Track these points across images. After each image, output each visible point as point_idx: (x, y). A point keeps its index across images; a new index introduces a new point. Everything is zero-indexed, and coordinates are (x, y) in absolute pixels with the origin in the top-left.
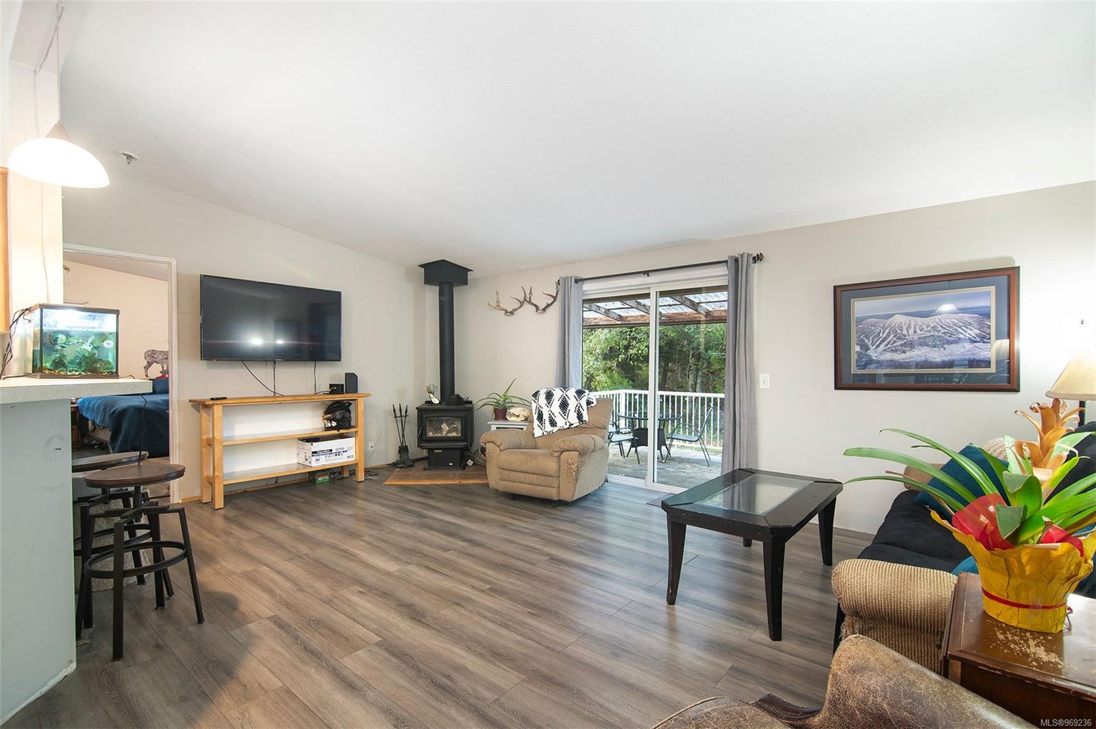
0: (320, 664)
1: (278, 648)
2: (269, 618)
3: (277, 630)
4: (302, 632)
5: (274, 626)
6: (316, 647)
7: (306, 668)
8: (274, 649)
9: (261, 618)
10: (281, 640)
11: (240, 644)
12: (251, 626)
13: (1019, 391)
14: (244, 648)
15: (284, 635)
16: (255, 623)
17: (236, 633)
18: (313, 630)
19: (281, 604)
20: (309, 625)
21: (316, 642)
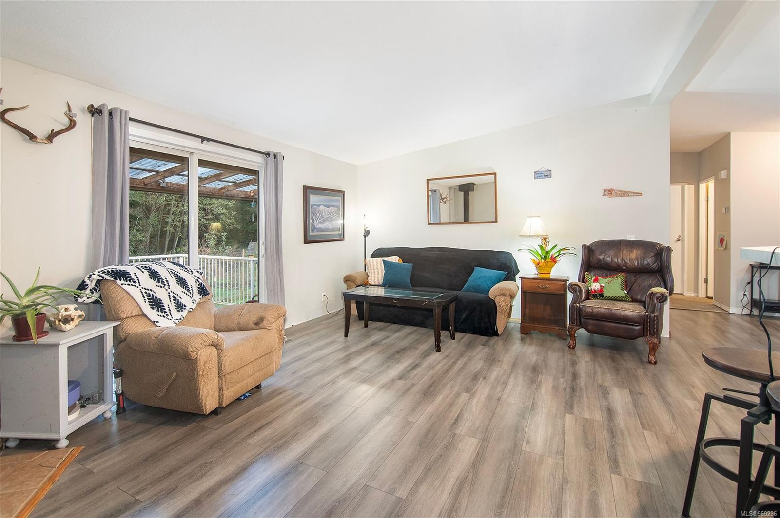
0: (614, 426)
1: (631, 449)
2: (619, 474)
3: (620, 460)
4: (605, 447)
5: (621, 465)
6: (606, 434)
7: (624, 429)
8: (634, 450)
9: (626, 479)
10: (624, 452)
11: (657, 471)
12: (639, 477)
13: (344, 240)
14: (655, 465)
15: (619, 454)
16: (634, 479)
17: (655, 481)
18: (597, 443)
19: (596, 480)
20: (595, 448)
21: (603, 437)
